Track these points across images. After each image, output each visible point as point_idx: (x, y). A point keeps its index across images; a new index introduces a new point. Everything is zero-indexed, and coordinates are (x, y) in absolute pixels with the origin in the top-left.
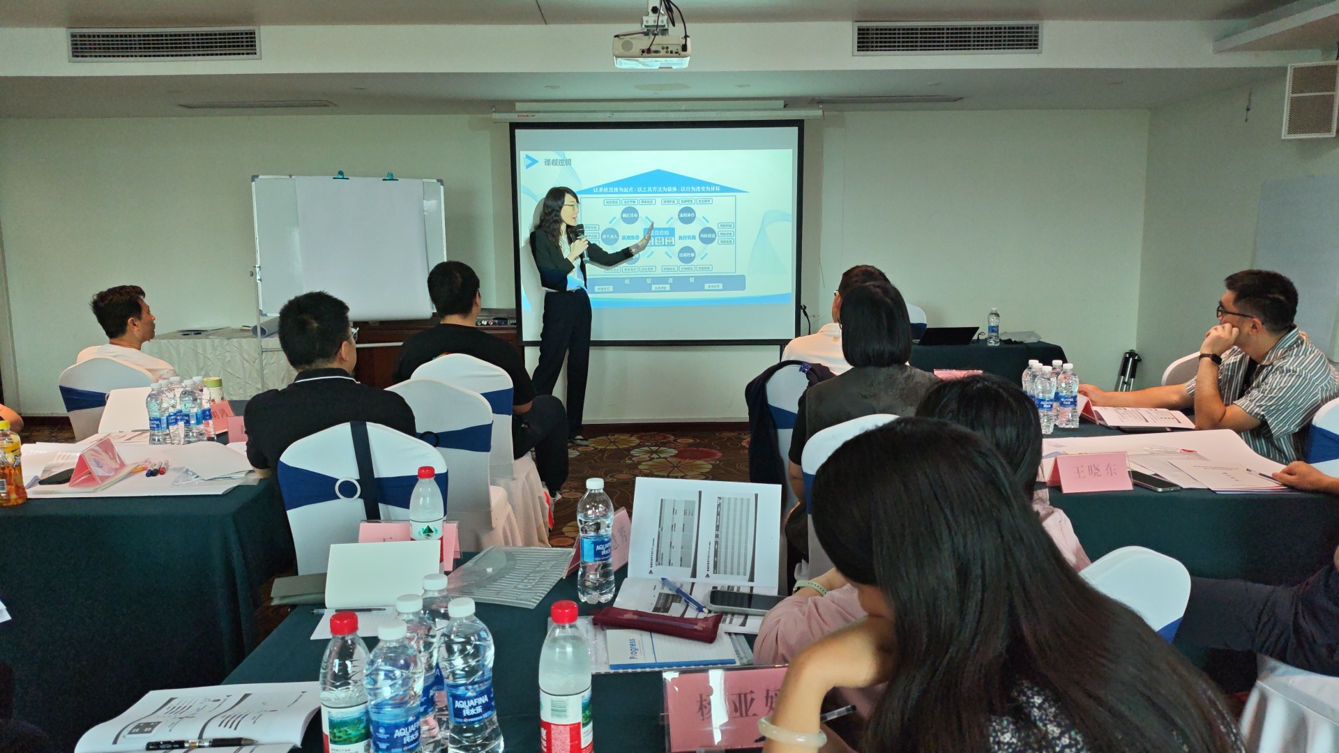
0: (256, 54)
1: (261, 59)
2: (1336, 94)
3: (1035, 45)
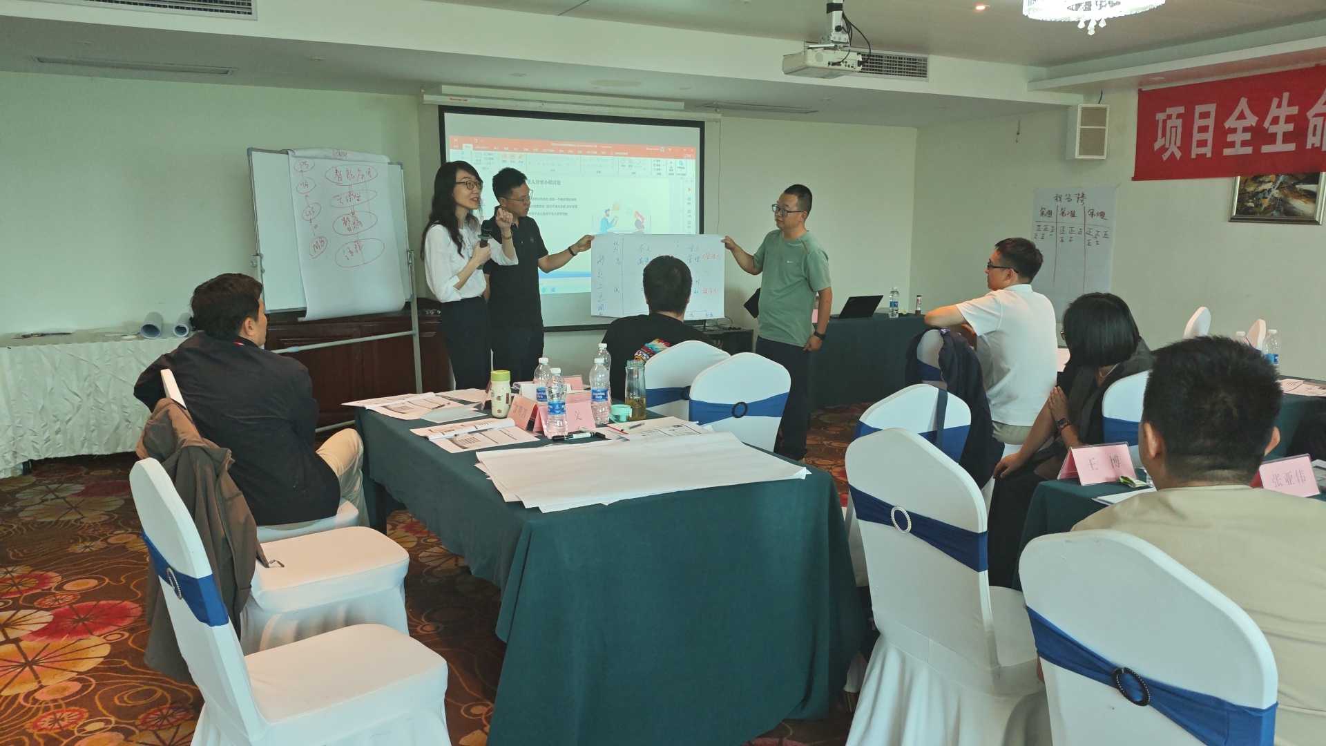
0: (250, 13)
1: (256, 20)
2: (1107, 128)
3: (923, 73)
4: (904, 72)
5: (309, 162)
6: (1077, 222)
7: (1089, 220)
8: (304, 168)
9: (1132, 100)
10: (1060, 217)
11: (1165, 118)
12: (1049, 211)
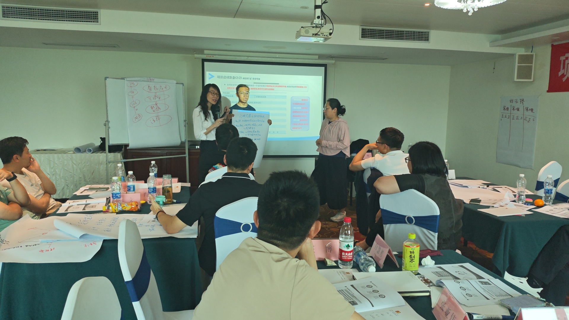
0: (98, 22)
1: (100, 25)
2: (533, 65)
3: (427, 39)
4: (416, 39)
5: (135, 83)
6: (520, 114)
7: (526, 113)
8: (132, 85)
9: (549, 49)
10: (512, 110)
11: (565, 59)
12: (507, 108)
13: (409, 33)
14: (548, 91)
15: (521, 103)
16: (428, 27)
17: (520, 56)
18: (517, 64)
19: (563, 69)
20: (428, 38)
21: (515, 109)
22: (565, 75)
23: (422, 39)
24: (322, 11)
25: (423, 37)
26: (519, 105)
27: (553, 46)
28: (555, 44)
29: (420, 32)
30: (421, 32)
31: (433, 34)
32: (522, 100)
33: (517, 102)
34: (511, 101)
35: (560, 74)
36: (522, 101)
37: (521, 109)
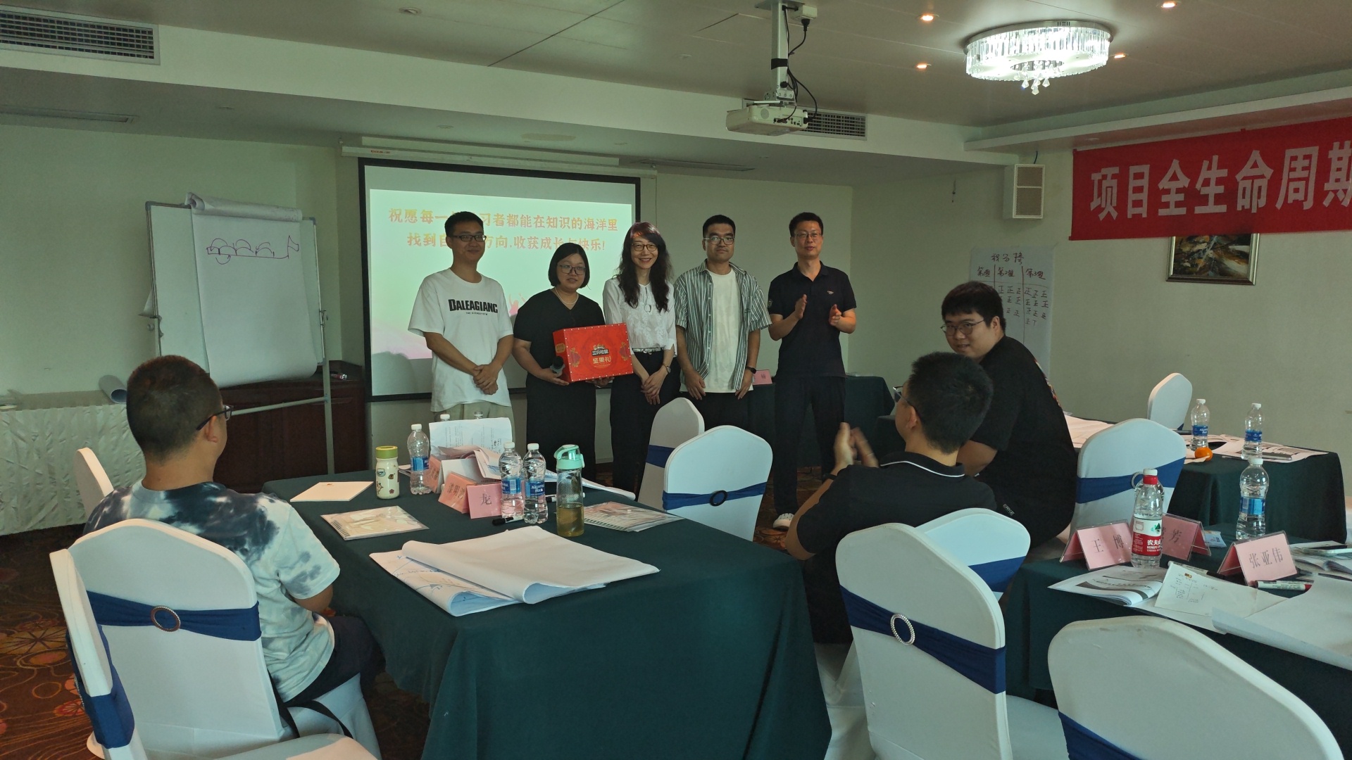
0: (152, 57)
1: (159, 64)
2: (1043, 188)
3: (861, 133)
4: (843, 131)
6: (1015, 282)
7: (1028, 279)
9: (1068, 160)
10: (998, 277)
11: (1100, 178)
12: (987, 271)
13: (830, 118)
14: (1072, 238)
15: (1017, 261)
16: (862, 107)
17: (1019, 169)
18: (1015, 186)
19: (1098, 197)
20: (864, 130)
21: (1003, 272)
22: (1104, 209)
23: (853, 132)
24: (789, 72)
25: (853, 128)
26: (1013, 265)
27: (1076, 154)
28: (1080, 149)
29: (848, 118)
30: (851, 118)
31: (874, 122)
32: (1018, 255)
33: (1007, 260)
34: (995, 257)
35: (1093, 205)
36: (1019, 257)
37: (1018, 273)
